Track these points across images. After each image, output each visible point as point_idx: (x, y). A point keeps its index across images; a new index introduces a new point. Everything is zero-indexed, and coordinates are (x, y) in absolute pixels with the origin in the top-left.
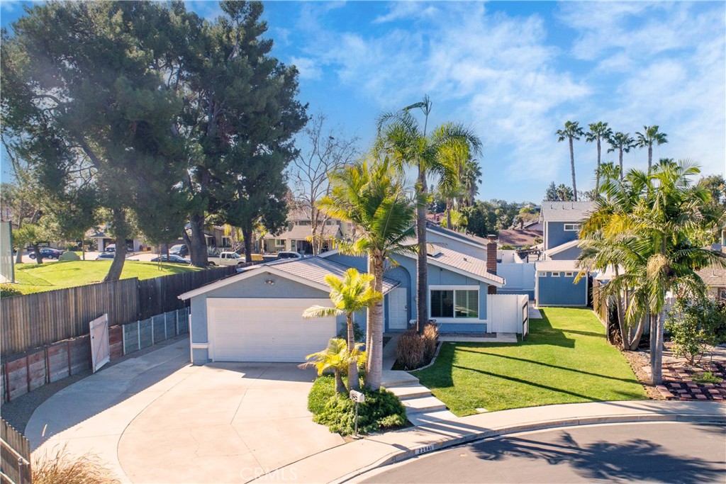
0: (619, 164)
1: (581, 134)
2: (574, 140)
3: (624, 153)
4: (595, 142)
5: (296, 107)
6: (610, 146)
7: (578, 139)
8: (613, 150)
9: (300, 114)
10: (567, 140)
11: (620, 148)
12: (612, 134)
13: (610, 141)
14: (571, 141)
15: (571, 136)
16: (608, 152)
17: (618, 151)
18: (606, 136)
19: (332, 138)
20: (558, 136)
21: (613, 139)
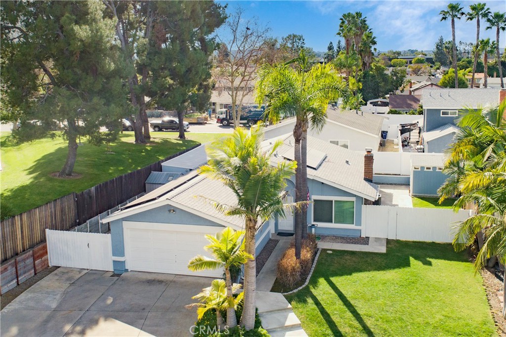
0: (496, 40)
1: (463, 14)
2: (455, 19)
3: (501, 30)
4: (475, 20)
5: (217, 8)
6: (488, 24)
7: (459, 18)
8: (491, 28)
9: (221, 12)
10: (450, 19)
11: (498, 25)
12: (490, 14)
13: (489, 20)
14: (453, 21)
15: (454, 16)
16: (487, 29)
17: (495, 28)
18: (485, 15)
19: (248, 29)
20: (441, 16)
21: (491, 18)
